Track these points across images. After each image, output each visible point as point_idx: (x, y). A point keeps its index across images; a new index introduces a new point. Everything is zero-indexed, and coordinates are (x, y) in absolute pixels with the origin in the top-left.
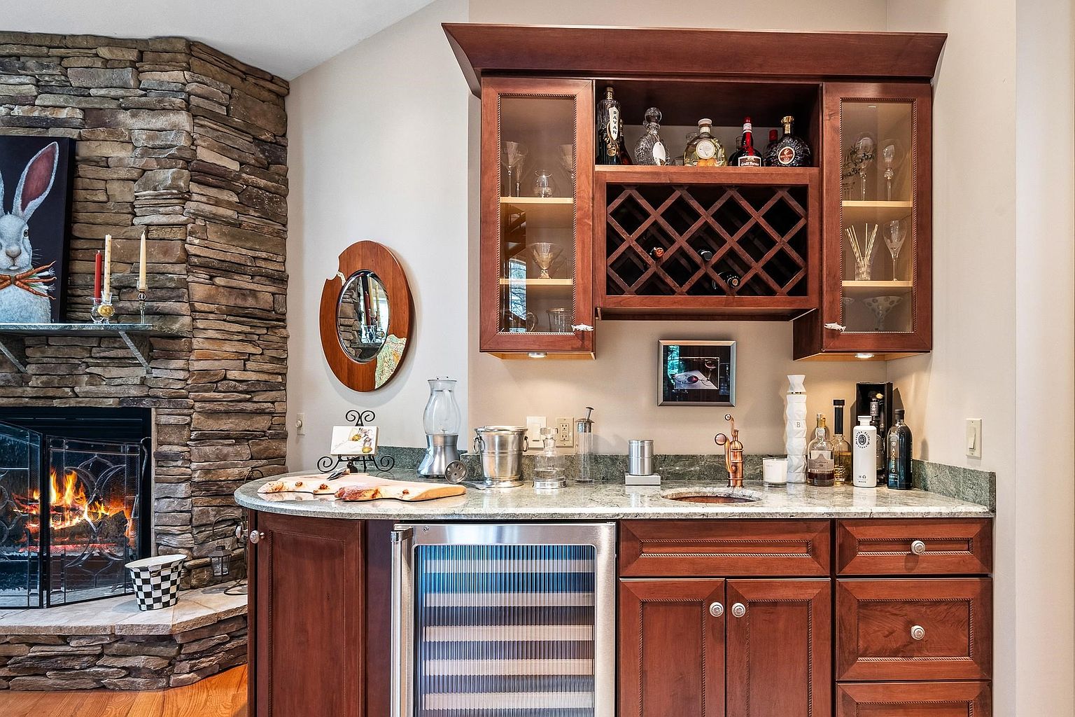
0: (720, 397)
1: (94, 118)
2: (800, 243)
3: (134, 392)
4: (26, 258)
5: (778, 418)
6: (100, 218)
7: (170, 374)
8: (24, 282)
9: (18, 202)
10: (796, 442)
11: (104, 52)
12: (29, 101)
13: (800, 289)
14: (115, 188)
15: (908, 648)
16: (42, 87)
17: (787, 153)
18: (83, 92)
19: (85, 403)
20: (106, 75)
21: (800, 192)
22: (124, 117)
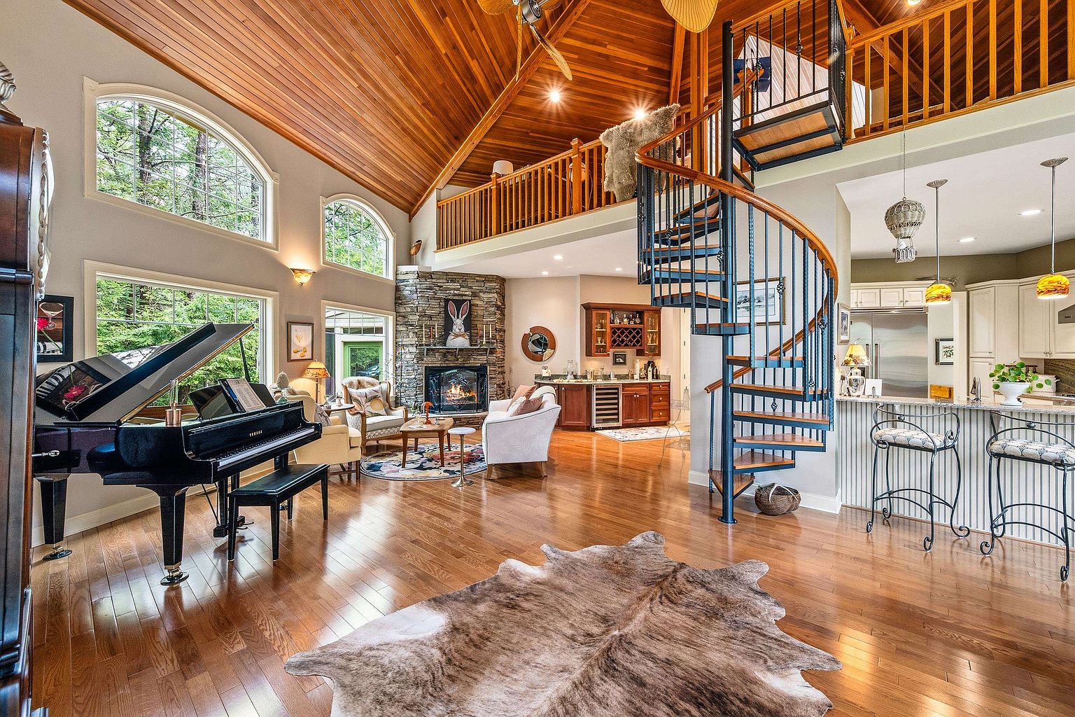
0: (624, 363)
1: (474, 295)
2: (641, 337)
3: (485, 362)
4: (463, 330)
5: (634, 367)
6: (476, 319)
7: (492, 358)
8: (463, 336)
9: (460, 316)
10: (638, 372)
11: (477, 278)
12: (458, 290)
13: (641, 345)
14: (479, 312)
15: (660, 401)
16: (462, 287)
17: (638, 321)
18: (471, 288)
19: (472, 365)
20: (477, 284)
21: (641, 329)
22: (481, 294)
